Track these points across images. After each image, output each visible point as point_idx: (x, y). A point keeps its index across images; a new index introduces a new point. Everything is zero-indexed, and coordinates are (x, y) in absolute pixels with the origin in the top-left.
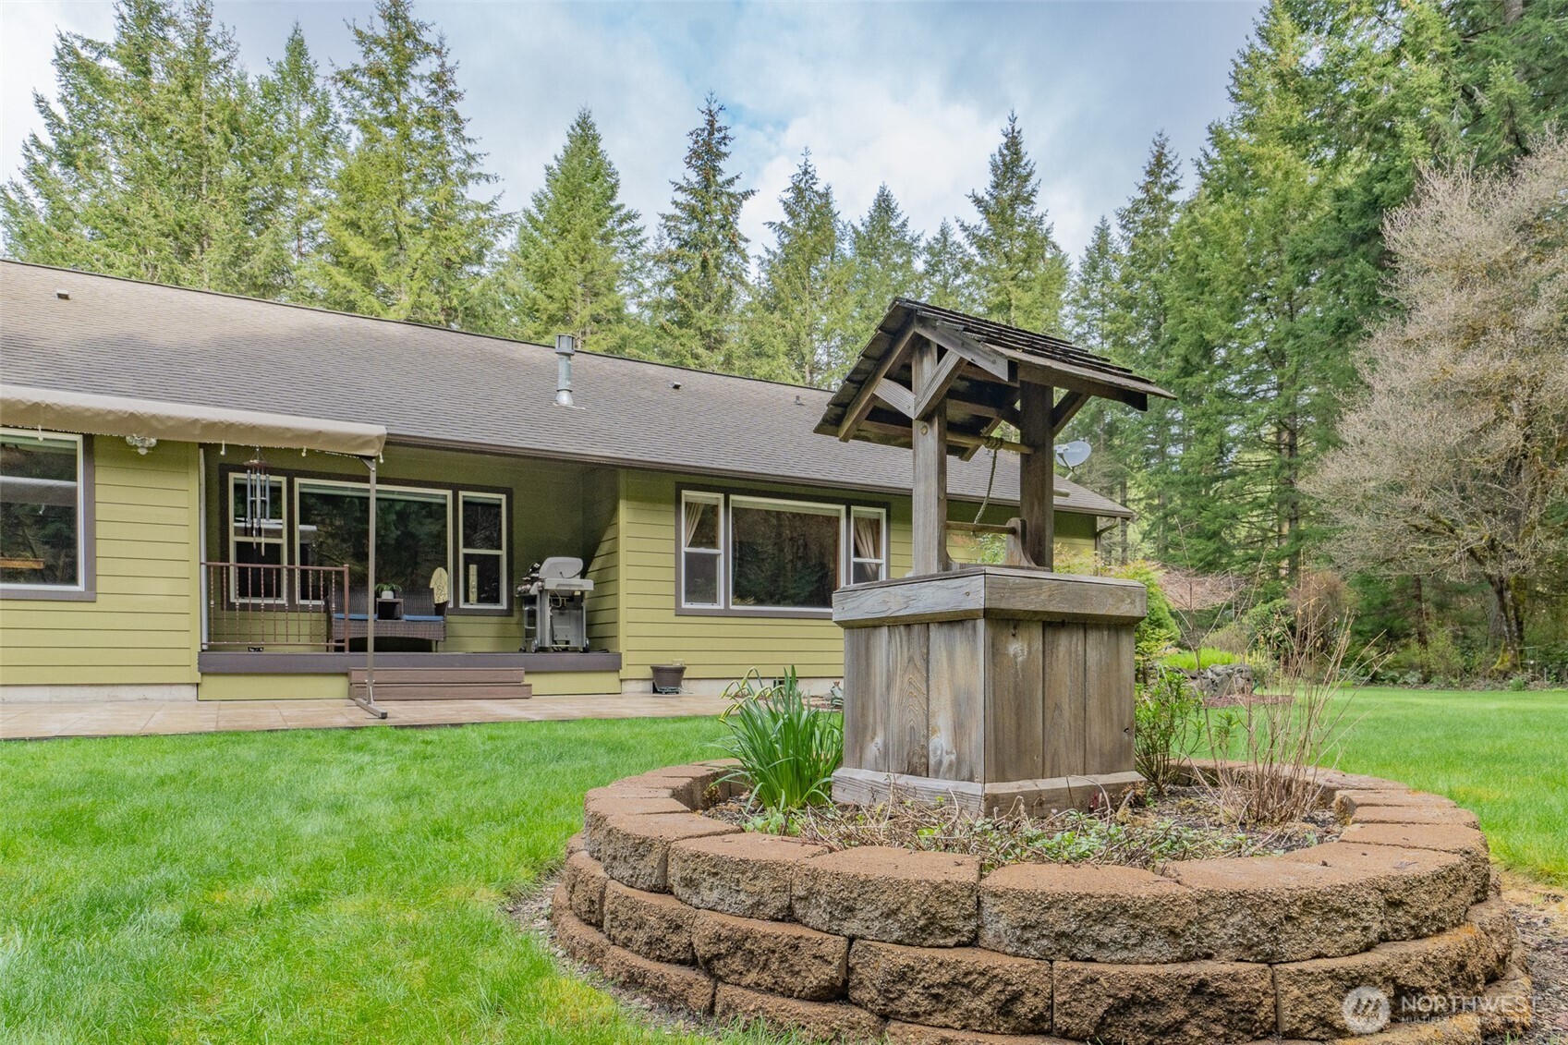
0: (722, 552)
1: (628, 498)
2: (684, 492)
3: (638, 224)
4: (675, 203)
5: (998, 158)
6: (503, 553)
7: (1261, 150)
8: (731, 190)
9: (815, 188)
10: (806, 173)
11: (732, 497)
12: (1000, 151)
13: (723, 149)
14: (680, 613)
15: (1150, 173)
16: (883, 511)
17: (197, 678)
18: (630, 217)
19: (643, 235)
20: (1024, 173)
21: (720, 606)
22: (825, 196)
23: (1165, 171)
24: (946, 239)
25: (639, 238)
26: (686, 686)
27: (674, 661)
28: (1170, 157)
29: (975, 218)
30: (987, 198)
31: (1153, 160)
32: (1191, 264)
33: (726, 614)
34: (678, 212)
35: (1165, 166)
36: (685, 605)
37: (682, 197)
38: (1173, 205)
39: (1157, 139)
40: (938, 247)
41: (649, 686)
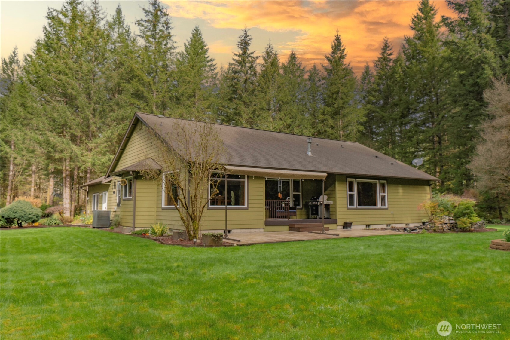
0: (355, 193)
1: (338, 181)
2: (348, 179)
3: (214, 63)
4: (234, 60)
5: (333, 44)
6: (301, 193)
7: (424, 49)
8: (252, 55)
9: (273, 52)
10: (270, 47)
11: (357, 180)
12: (334, 41)
13: (249, 42)
14: (348, 209)
15: (383, 49)
16: (386, 181)
17: (264, 227)
18: (212, 60)
19: (216, 66)
20: (342, 48)
21: (355, 207)
22: (276, 55)
23: (388, 49)
24: (315, 69)
25: (214, 67)
26: (352, 227)
27: (348, 221)
28: (389, 45)
29: (326, 63)
30: (330, 56)
31: (384, 45)
32: (402, 81)
33: (357, 209)
34: (234, 62)
35: (388, 47)
36: (349, 207)
37: (237, 58)
38: (391, 60)
39: (385, 38)
40: (313, 71)
41: (342, 227)
